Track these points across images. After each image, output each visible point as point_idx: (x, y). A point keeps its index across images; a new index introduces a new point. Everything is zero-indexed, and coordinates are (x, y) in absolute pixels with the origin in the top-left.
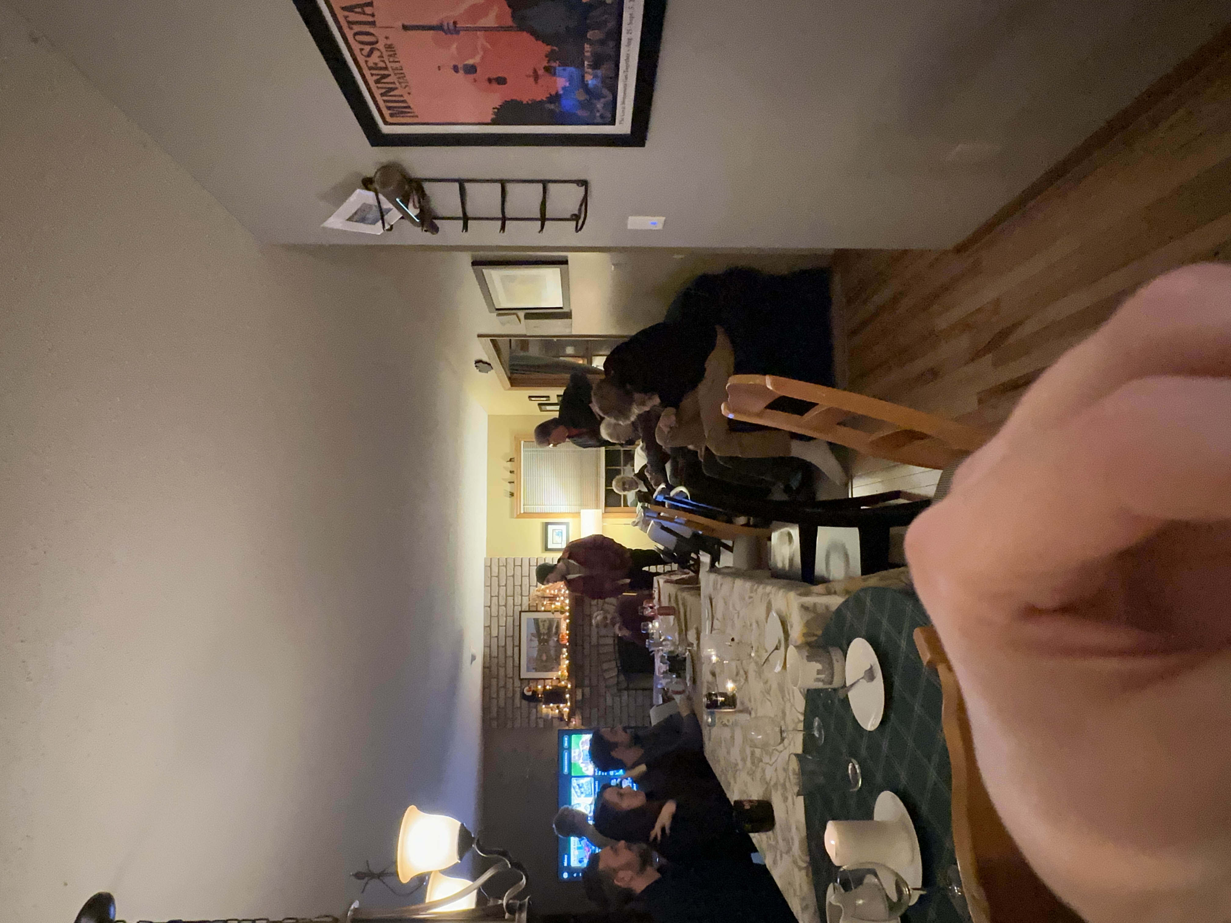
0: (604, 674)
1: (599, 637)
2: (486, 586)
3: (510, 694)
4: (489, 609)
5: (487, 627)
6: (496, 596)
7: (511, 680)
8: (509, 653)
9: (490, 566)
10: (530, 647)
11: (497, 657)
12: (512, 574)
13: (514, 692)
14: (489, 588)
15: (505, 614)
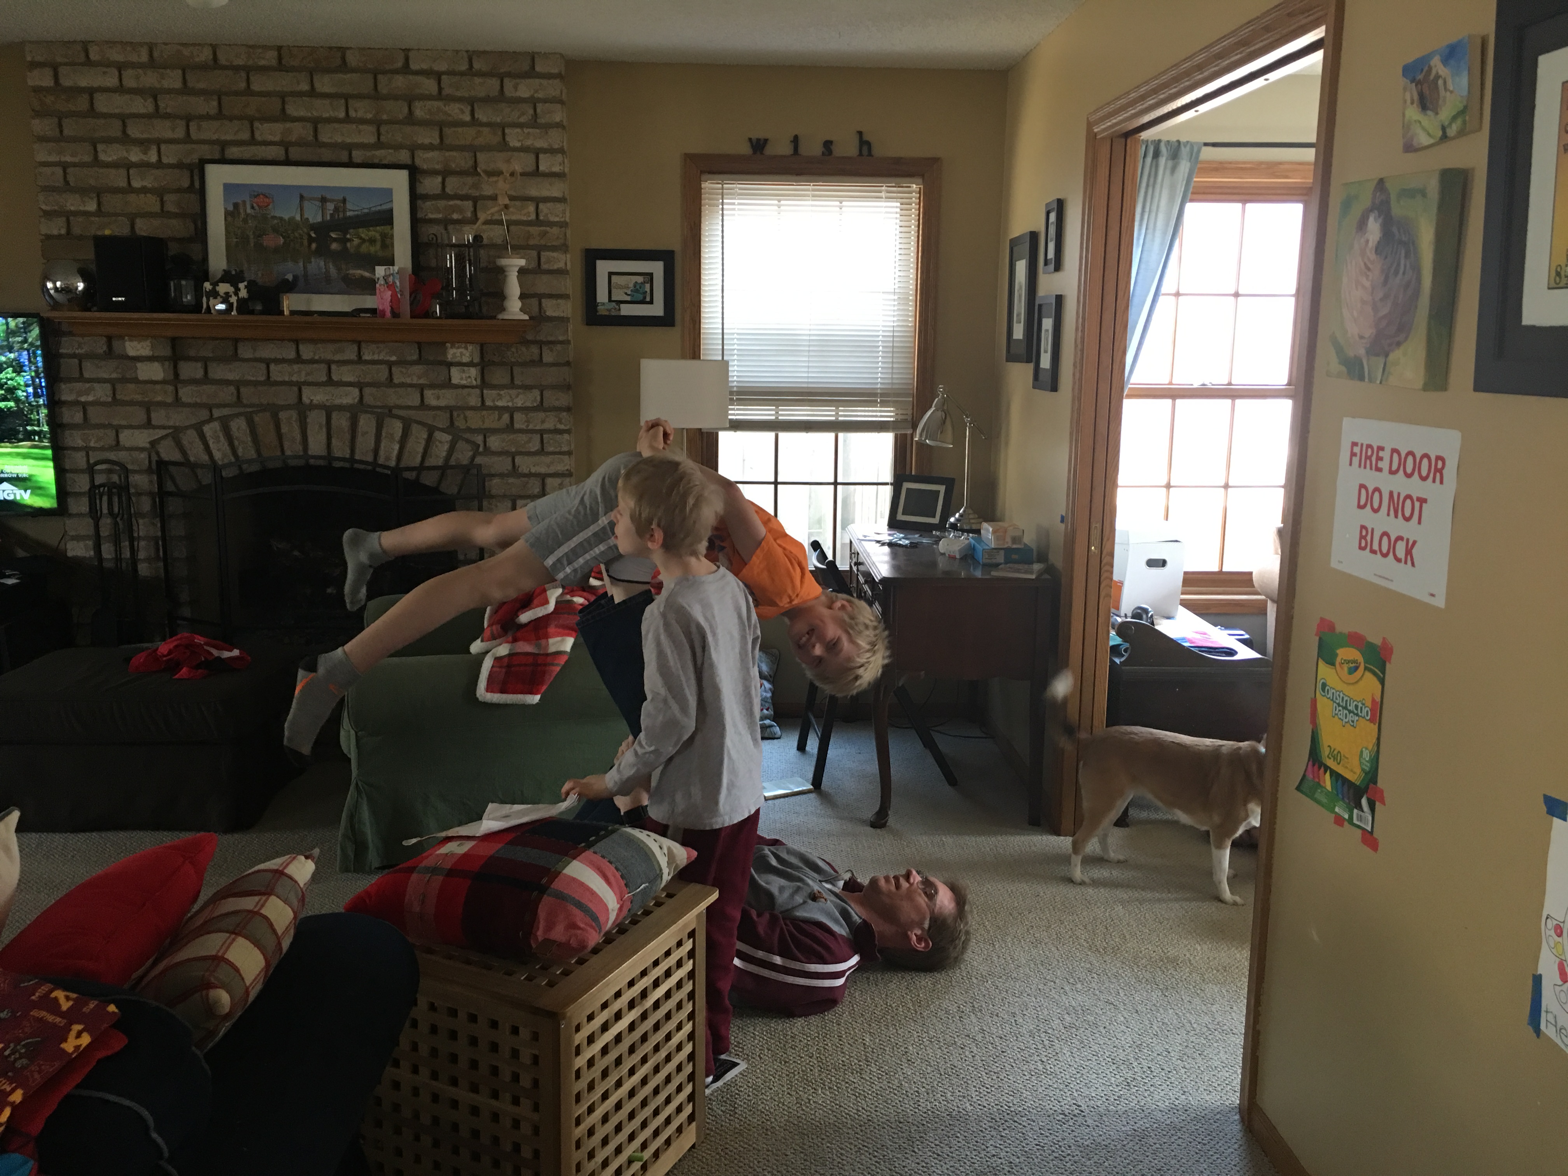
0: (216, 425)
1: (329, 410)
2: (471, 56)
3: (134, 131)
4: (400, 64)
5: (343, 58)
6: (440, 89)
7: (180, 133)
8: (266, 131)
9: (531, 73)
10: (302, 197)
11: (248, 92)
12: (514, 143)
13: (143, 144)
14: (464, 67)
15: (385, 117)
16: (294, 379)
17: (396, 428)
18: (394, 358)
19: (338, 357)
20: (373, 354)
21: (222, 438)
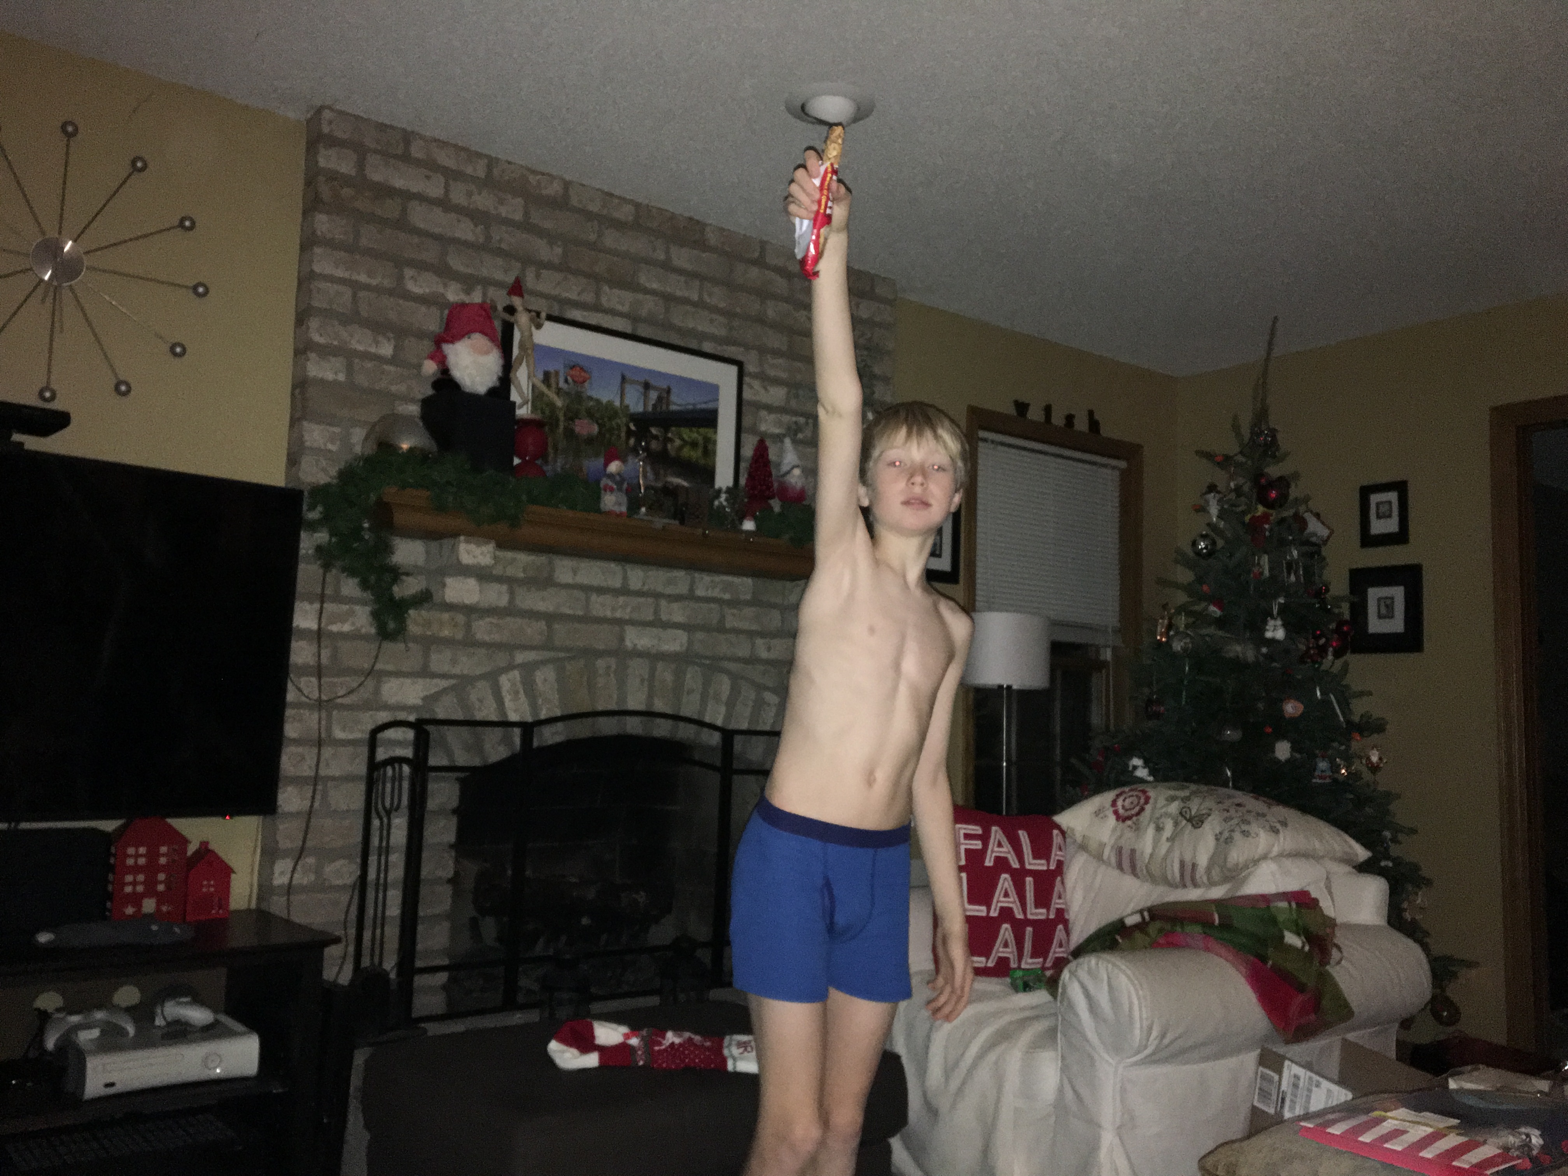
1: (653, 660)
4: (756, 255)
8: (613, 297)
11: (598, 246)
13: (466, 280)
16: (618, 614)
17: (725, 685)
18: (727, 596)
19: (669, 590)
20: (707, 590)
21: (522, 695)
